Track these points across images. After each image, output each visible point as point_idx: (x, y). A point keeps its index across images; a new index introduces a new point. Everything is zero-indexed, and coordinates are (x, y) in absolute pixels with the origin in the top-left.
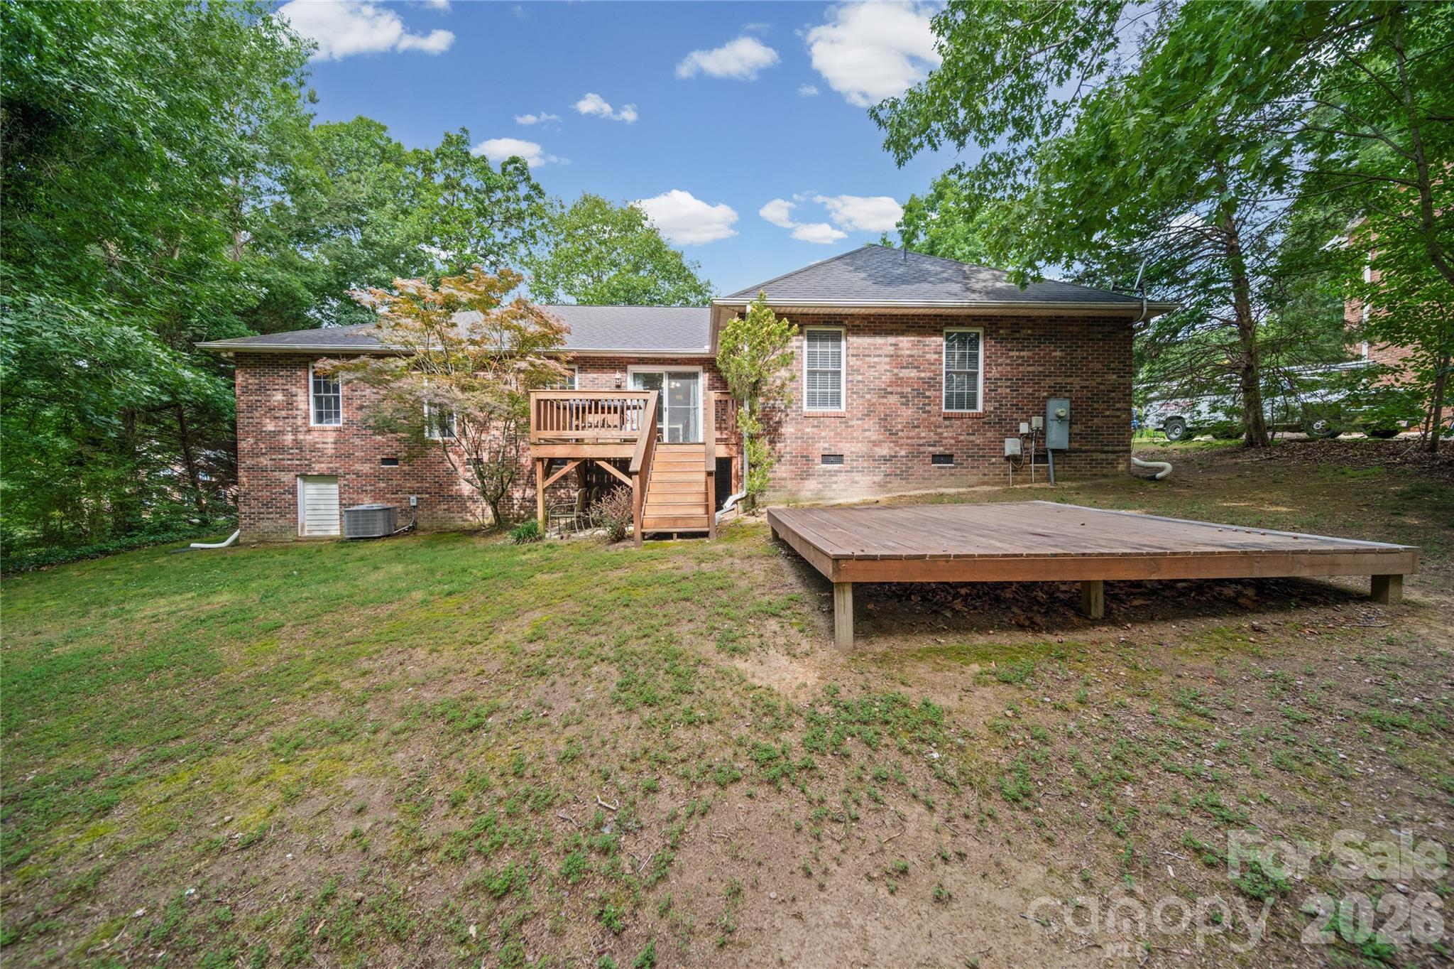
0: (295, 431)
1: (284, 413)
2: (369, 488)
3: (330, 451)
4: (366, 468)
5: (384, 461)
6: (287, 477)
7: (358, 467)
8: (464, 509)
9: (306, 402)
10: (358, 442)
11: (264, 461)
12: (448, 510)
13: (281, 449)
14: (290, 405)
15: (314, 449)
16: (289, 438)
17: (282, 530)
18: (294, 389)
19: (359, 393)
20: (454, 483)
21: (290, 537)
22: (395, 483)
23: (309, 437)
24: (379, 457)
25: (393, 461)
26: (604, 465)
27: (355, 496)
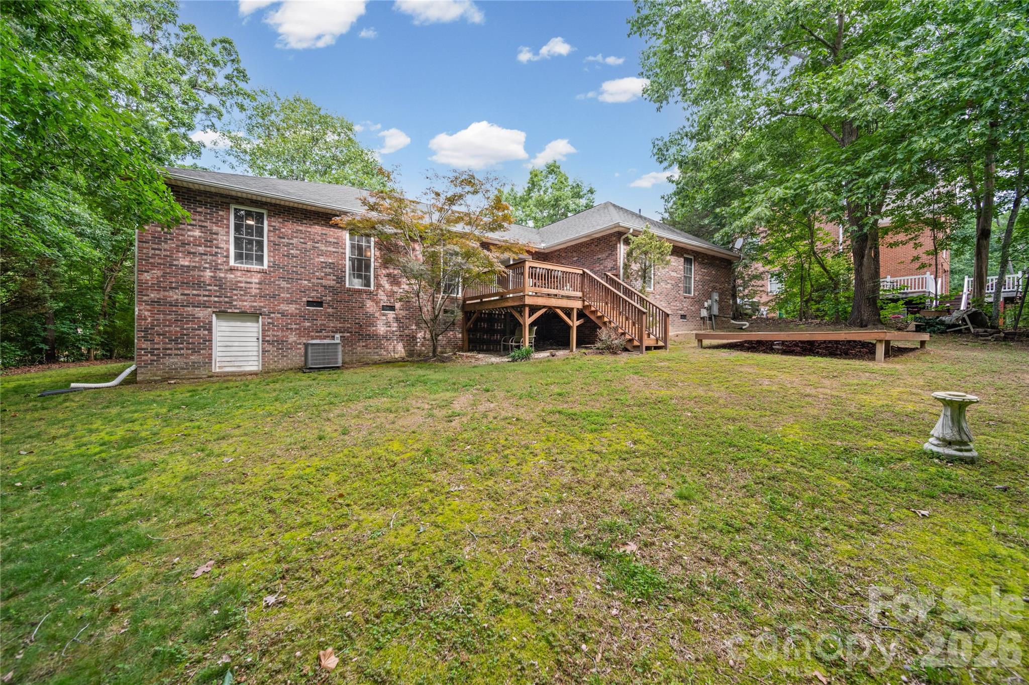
0: (215, 268)
1: (201, 249)
2: (294, 326)
3: (254, 291)
4: (292, 308)
5: (309, 303)
6: (201, 313)
7: (283, 307)
8: (380, 347)
9: (228, 241)
10: (284, 284)
11: (175, 296)
12: (366, 346)
13: (199, 284)
14: (209, 242)
15: (235, 286)
16: (208, 274)
17: (195, 366)
18: (215, 228)
19: (286, 240)
20: (373, 324)
21: (203, 372)
22: (319, 322)
23: (230, 276)
24: (304, 299)
25: (319, 304)
26: (559, 311)
27: (279, 333)
